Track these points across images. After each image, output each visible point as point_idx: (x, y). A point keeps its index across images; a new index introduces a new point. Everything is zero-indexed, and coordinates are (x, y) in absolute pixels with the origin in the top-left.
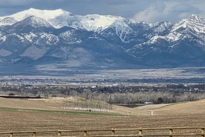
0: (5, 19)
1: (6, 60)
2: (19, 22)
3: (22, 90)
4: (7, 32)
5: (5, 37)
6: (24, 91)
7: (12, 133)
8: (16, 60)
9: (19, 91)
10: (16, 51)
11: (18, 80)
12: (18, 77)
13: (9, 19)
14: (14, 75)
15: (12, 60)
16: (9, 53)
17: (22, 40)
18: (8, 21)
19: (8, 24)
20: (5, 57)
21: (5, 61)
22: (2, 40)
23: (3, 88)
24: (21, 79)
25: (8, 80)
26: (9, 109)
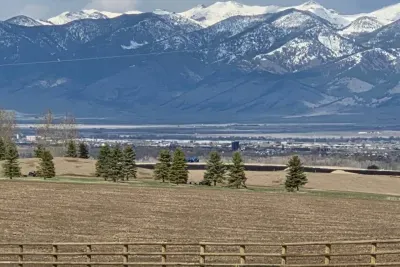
0: (359, 19)
1: (361, 99)
2: (387, 26)
3: (393, 158)
4: (364, 45)
5: (359, 54)
6: (396, 160)
7: (375, 244)
8: (380, 101)
9: (387, 160)
10: (381, 82)
11: (385, 139)
12: (386, 134)
13: (367, 20)
14: (378, 129)
15: (374, 100)
16: (366, 87)
17: (392, 61)
18: (365, 23)
19: (365, 30)
20: (360, 95)
21: (360, 102)
22: (354, 61)
23: (357, 155)
24: (391, 138)
25: (366, 139)
26: (369, 195)
